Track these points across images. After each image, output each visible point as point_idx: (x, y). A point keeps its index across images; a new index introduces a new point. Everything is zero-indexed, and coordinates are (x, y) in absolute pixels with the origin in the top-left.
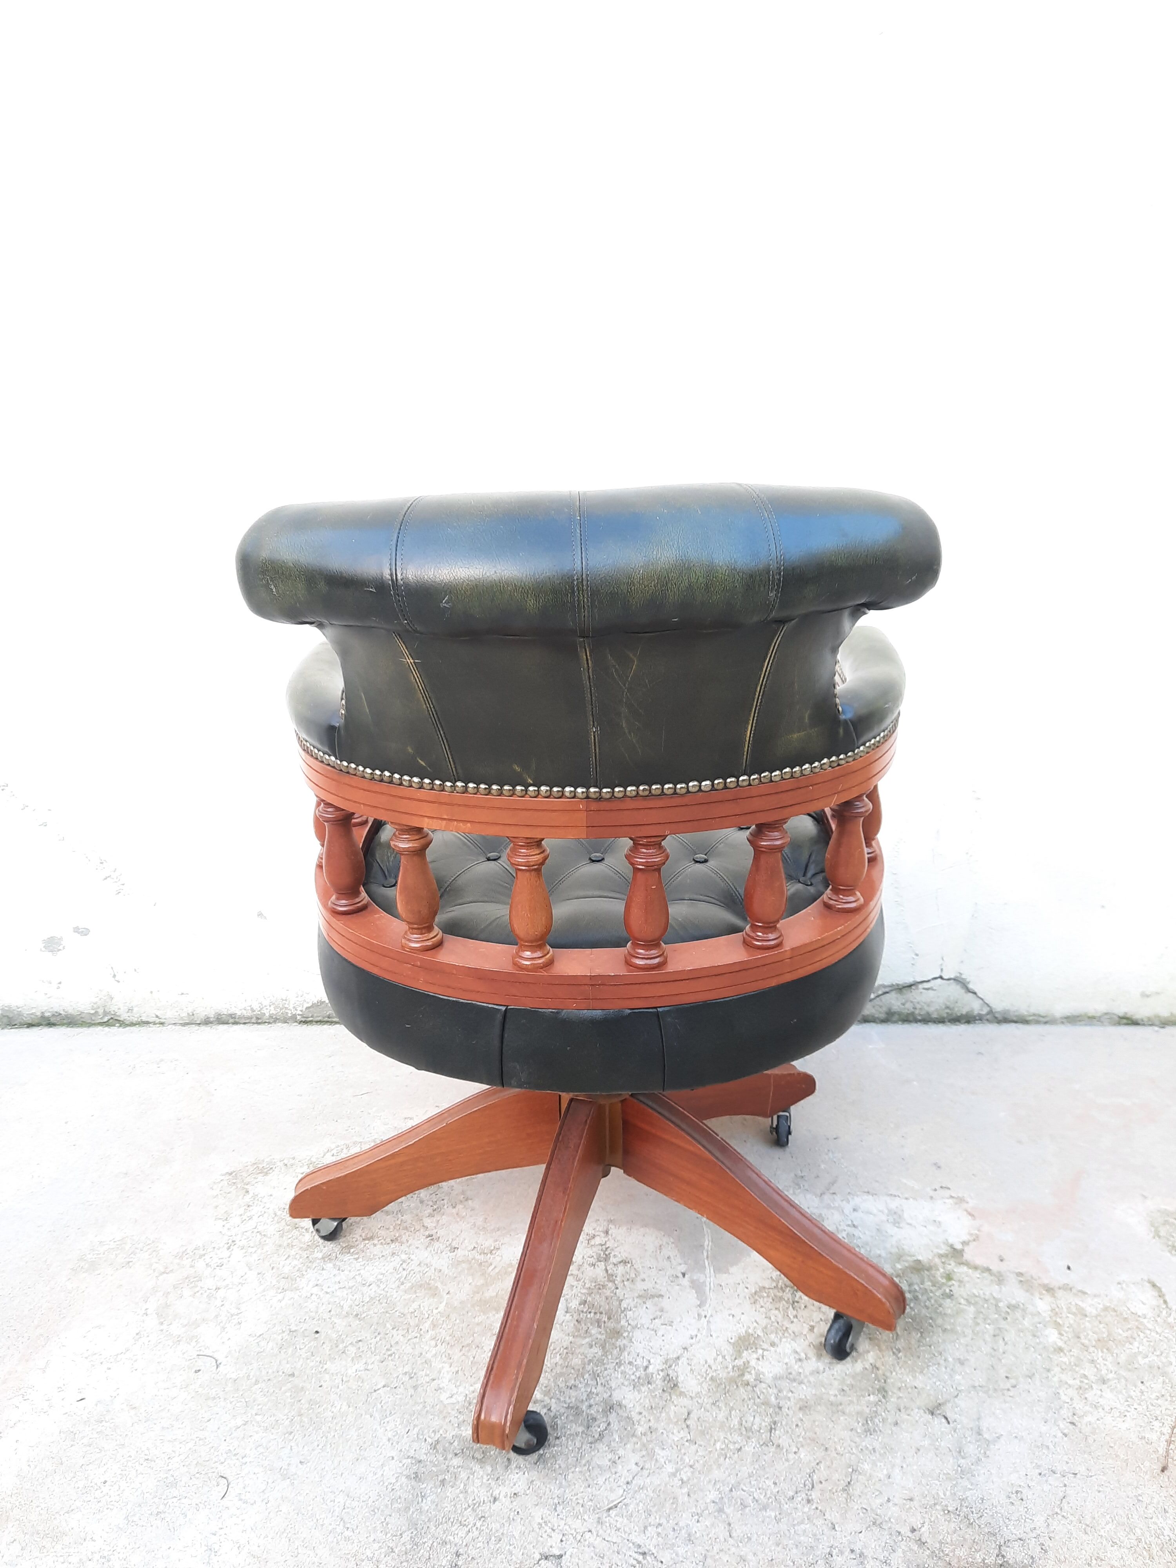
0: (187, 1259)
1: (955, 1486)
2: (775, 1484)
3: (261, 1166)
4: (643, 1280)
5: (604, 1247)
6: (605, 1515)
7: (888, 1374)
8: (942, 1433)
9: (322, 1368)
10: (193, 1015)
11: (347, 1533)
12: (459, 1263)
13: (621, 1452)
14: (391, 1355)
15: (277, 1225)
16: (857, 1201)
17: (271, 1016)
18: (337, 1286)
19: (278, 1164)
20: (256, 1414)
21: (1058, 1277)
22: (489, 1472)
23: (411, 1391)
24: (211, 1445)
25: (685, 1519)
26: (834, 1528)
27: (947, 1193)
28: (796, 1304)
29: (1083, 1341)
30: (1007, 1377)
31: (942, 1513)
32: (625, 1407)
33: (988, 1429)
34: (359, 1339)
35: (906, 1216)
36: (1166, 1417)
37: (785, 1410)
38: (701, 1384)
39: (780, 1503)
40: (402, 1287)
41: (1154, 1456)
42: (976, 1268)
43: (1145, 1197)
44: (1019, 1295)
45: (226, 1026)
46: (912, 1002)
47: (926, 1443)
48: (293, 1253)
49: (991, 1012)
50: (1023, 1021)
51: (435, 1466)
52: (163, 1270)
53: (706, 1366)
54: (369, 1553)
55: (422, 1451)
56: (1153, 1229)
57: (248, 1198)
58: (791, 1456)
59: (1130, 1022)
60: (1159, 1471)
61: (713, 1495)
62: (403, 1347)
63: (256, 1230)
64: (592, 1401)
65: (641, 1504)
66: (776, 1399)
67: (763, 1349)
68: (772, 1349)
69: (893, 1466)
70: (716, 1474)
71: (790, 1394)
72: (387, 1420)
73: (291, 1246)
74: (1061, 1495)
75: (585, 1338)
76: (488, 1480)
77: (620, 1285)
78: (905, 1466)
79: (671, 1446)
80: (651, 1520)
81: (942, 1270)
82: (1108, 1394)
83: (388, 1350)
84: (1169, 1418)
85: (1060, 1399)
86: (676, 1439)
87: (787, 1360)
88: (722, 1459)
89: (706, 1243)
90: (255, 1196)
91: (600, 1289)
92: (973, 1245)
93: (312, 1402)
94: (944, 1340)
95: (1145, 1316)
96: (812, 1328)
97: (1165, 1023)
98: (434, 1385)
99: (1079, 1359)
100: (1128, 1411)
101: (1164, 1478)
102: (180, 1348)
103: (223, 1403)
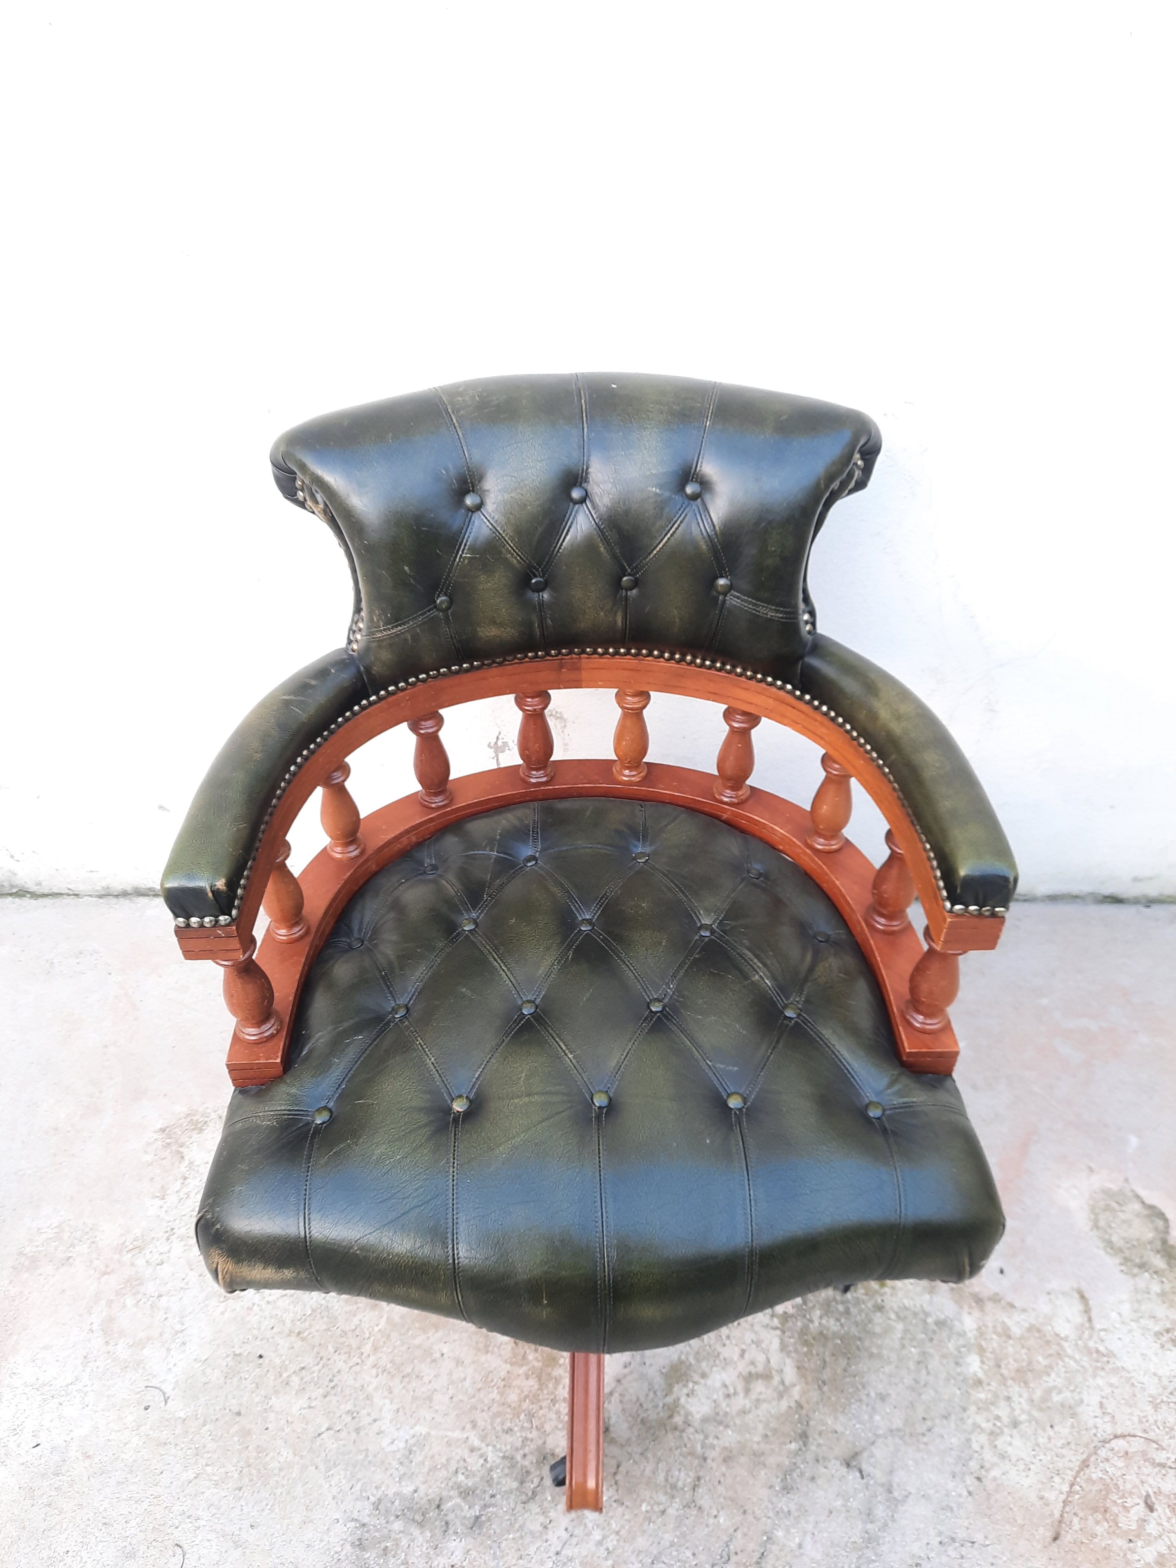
0: (127, 1253)
2: (694, 1555)
3: (195, 1117)
7: (811, 1415)
8: (855, 1489)
9: (267, 1404)
10: (108, 888)
13: (552, 1514)
14: (333, 1388)
19: (213, 1116)
20: (207, 1465)
21: (989, 1285)
22: (428, 1538)
23: (354, 1435)
24: (165, 1505)
29: (1003, 1371)
30: (924, 1418)
33: (899, 1485)
34: (303, 1365)
36: (1067, 1471)
37: (709, 1461)
38: (631, 1428)
41: (1048, 1521)
43: (1091, 1170)
44: (949, 1307)
47: (839, 1503)
51: (377, 1531)
52: (104, 1269)
53: (638, 1404)
56: (1093, 1216)
58: (711, 1521)
59: (1114, 900)
60: (1049, 1539)
62: (345, 1377)
64: (527, 1450)
66: (702, 1447)
67: (693, 1382)
68: (702, 1381)
69: (805, 1533)
70: (641, 1542)
71: (715, 1442)
72: (332, 1472)
75: (522, 1366)
76: (427, 1548)
78: (816, 1533)
82: (1017, 1442)
83: (331, 1381)
84: (1070, 1472)
85: (970, 1447)
87: (715, 1397)
88: (647, 1523)
93: (259, 1449)
94: (869, 1369)
95: (1066, 1339)
96: (743, 1352)
97: (1150, 902)
98: (376, 1427)
99: (996, 1396)
100: (1033, 1463)
101: (1054, 1548)
102: (128, 1376)
103: (173, 1451)
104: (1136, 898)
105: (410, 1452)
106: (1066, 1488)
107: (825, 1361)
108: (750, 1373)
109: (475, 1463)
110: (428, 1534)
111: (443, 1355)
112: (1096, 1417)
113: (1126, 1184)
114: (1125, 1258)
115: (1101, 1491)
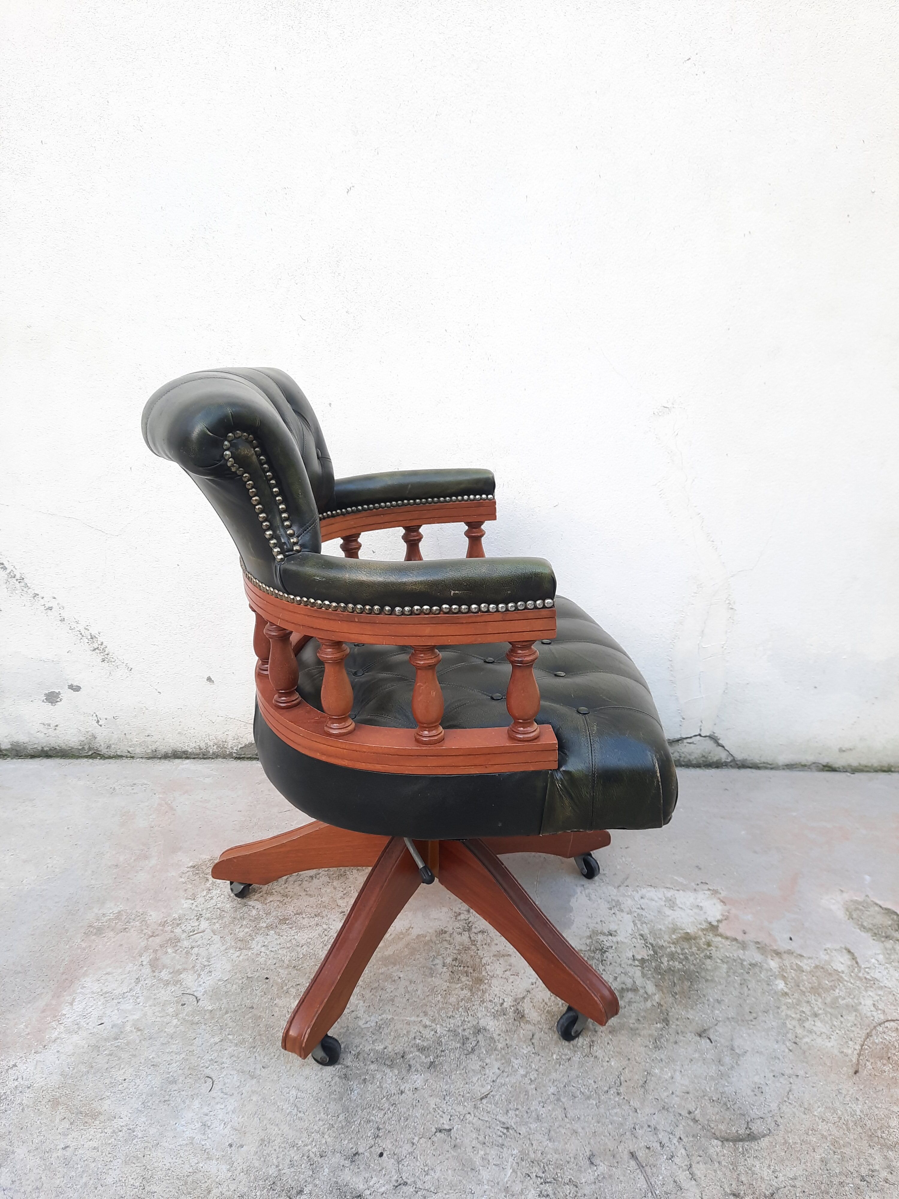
0: (168, 926)
1: (717, 1084)
2: (595, 1082)
4: (497, 945)
5: (467, 921)
6: (479, 1102)
7: (669, 1009)
8: (707, 1049)
9: (273, 1003)
10: (156, 751)
11: (300, 1115)
13: (488, 1061)
15: (231, 904)
16: (644, 891)
17: (214, 753)
18: (279, 947)
20: (228, 1034)
21: (783, 945)
22: (397, 1074)
24: (197, 1056)
25: (535, 1105)
26: (636, 1111)
27: (706, 887)
28: (604, 962)
29: (801, 988)
30: (750, 1012)
31: (709, 1101)
32: (489, 1030)
33: (739, 1047)
34: (298, 983)
35: (678, 902)
36: (857, 1039)
37: (599, 1033)
38: (541, 1016)
39: (599, 1095)
41: (850, 1064)
42: (727, 938)
43: (842, 891)
44: (758, 957)
45: (180, 760)
46: (678, 752)
47: (697, 1055)
48: (244, 923)
49: (734, 760)
50: (755, 766)
52: (151, 934)
53: (544, 1003)
54: (316, 1127)
56: (848, 913)
57: (208, 884)
58: (605, 1064)
59: (830, 769)
60: (851, 1074)
61: (552, 1090)
63: (216, 907)
64: (465, 1027)
65: (503, 1096)
69: (675, 1071)
70: (554, 1076)
73: (242, 918)
74: (788, 1089)
75: (458, 983)
76: (396, 1079)
77: (480, 948)
78: (683, 1071)
79: (522, 1057)
80: (511, 1106)
81: (704, 940)
82: (818, 1024)
84: (859, 1039)
85: (786, 1027)
86: (525, 1052)
88: (558, 1065)
90: (213, 883)
91: (466, 950)
92: (724, 922)
93: (267, 1027)
94: (707, 987)
95: (843, 972)
96: (616, 978)
97: (855, 770)
98: (353, 1015)
99: (799, 1000)
100: (832, 1035)
101: (856, 1078)
102: (169, 989)
103: (204, 1027)
104: (844, 767)
105: (380, 1028)
106: (858, 1047)
107: (674, 983)
108: (622, 989)
109: (428, 1034)
110: (396, 1072)
111: (400, 978)
112: (871, 1011)
113: (867, 898)
114: (875, 933)
115: (883, 1048)
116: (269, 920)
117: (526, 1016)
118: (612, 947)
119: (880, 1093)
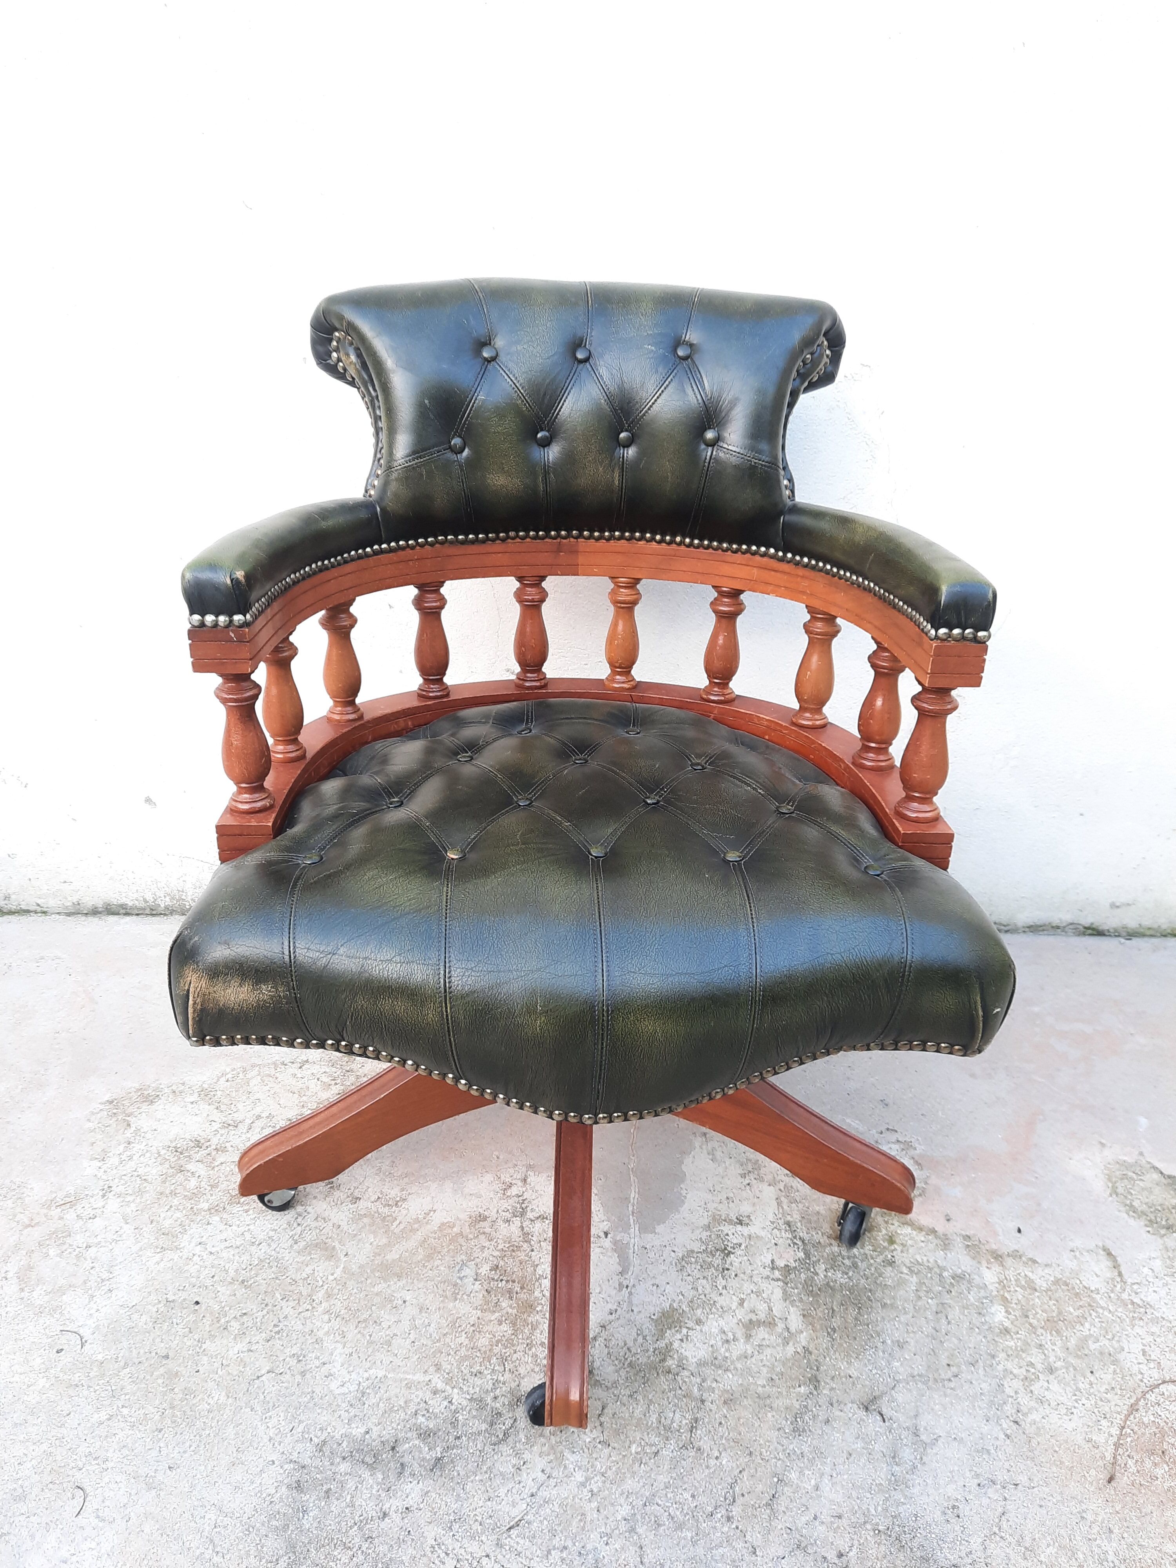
0: (56, 1208)
1: (887, 1499)
2: (693, 1496)
3: (146, 1093)
5: (521, 1198)
6: (505, 1535)
7: (821, 1360)
8: (876, 1433)
9: (200, 1348)
10: (79, 904)
12: (361, 1217)
13: (527, 1456)
14: (278, 1332)
15: (160, 1168)
17: (166, 908)
18: (223, 1245)
19: (166, 1090)
20: (123, 1407)
21: (1008, 1243)
22: (380, 1480)
23: (298, 1378)
25: (593, 1540)
26: (755, 1553)
27: (894, 1136)
28: (726, 1272)
29: (1032, 1321)
30: (949, 1365)
31: (872, 1533)
33: (925, 1429)
34: (244, 1312)
36: (1115, 1415)
37: (707, 1404)
38: (618, 1371)
39: (698, 1521)
40: (296, 1247)
41: (1101, 1463)
42: (920, 1229)
43: (1103, 1145)
44: (965, 1263)
45: (116, 918)
47: (859, 1445)
48: (176, 1202)
51: (320, 1472)
52: (27, 1222)
53: (625, 1348)
55: (306, 1453)
56: (1110, 1185)
57: (129, 1133)
58: (712, 1462)
59: (1095, 933)
60: (1103, 1481)
61: (624, 1511)
62: (293, 1322)
63: (136, 1174)
64: (498, 1392)
65: (546, 1522)
66: (699, 1390)
67: (687, 1328)
68: (698, 1328)
69: (822, 1475)
70: (630, 1484)
71: (714, 1385)
72: (270, 1414)
73: (173, 1193)
74: (1000, 1510)
75: (494, 1312)
76: (378, 1491)
77: (536, 1246)
78: (835, 1475)
79: (582, 1449)
80: (556, 1542)
81: (884, 1232)
82: (1055, 1386)
83: (275, 1326)
84: (1118, 1416)
85: (1004, 1392)
86: (588, 1440)
87: (713, 1342)
88: (637, 1465)
89: (632, 1195)
90: (138, 1130)
91: (513, 1251)
92: (918, 1200)
93: (187, 1392)
94: (883, 1318)
95: (1097, 1291)
96: (742, 1302)
97: (1131, 935)
98: (324, 1370)
99: (1026, 1344)
100: (1075, 1408)
101: (1110, 1490)
102: (41, 1321)
103: (86, 1393)
104: (1116, 930)
105: (363, 1394)
106: (1115, 1431)
107: (833, 1311)
108: (751, 1320)
109: (438, 1405)
110: (380, 1476)
111: (405, 1302)
112: (1139, 1363)
113: (1141, 1158)
114: (1150, 1221)
115: (1155, 1434)
116: (214, 1197)
117: (595, 1372)
118: (740, 1245)
119: (1148, 1517)
